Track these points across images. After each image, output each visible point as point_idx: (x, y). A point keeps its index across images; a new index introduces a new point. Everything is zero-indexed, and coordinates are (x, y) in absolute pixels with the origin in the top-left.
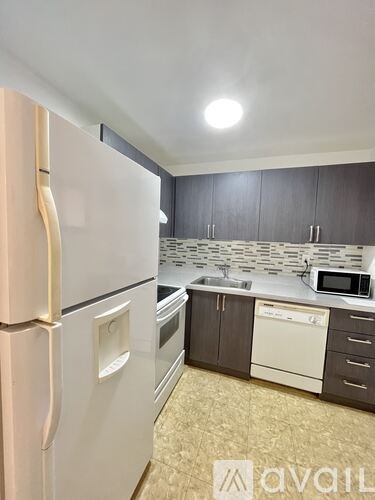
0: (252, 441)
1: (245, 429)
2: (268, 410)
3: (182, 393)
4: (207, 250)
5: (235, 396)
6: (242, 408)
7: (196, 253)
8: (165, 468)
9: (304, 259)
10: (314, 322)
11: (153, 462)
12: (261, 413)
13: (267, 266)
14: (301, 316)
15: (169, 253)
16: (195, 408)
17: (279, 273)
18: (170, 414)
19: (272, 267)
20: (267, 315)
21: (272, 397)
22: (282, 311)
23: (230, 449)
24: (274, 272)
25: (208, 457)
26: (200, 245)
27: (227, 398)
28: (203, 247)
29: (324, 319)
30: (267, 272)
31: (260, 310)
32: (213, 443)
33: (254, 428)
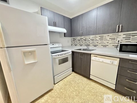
0: (81, 94)
1: (80, 91)
2: (91, 89)
3: (69, 78)
4: (83, 40)
5: (83, 82)
6: (83, 86)
7: (80, 42)
8: (56, 91)
9: (118, 41)
10: (112, 63)
11: (54, 89)
12: (89, 89)
13: (102, 44)
14: (108, 61)
15: (73, 42)
16: (70, 82)
17: (107, 46)
18: (63, 81)
19: (104, 44)
20: (95, 60)
21: (95, 86)
22: (100, 59)
23: (73, 93)
24: (105, 46)
25: (66, 93)
26: (81, 39)
27: (80, 82)
28: (82, 40)
29: (117, 62)
30: (102, 46)
31: (93, 58)
32: (69, 91)
33: (84, 91)
